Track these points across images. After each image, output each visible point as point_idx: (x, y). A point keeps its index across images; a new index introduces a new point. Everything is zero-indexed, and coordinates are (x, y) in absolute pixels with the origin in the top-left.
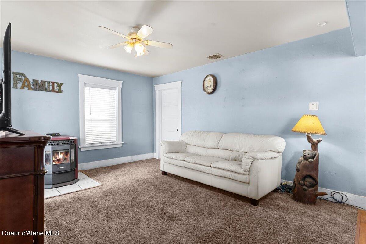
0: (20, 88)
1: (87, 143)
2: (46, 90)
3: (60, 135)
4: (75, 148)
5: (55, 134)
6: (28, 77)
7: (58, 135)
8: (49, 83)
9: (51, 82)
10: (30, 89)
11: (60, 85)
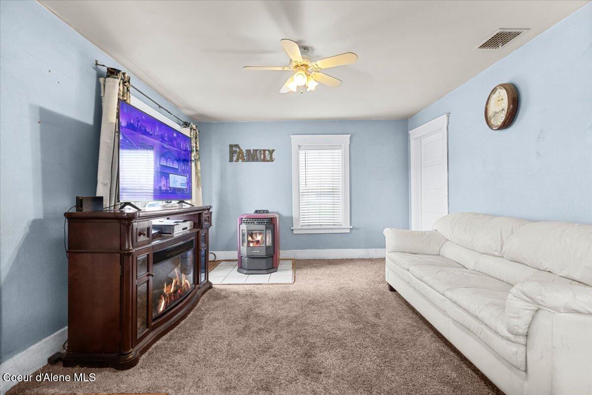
0: (235, 161)
1: (303, 224)
2: (257, 160)
3: (269, 213)
4: (273, 229)
5: (264, 211)
6: (242, 149)
7: (266, 212)
8: (260, 151)
9: (263, 150)
10: (244, 160)
11: (271, 152)
